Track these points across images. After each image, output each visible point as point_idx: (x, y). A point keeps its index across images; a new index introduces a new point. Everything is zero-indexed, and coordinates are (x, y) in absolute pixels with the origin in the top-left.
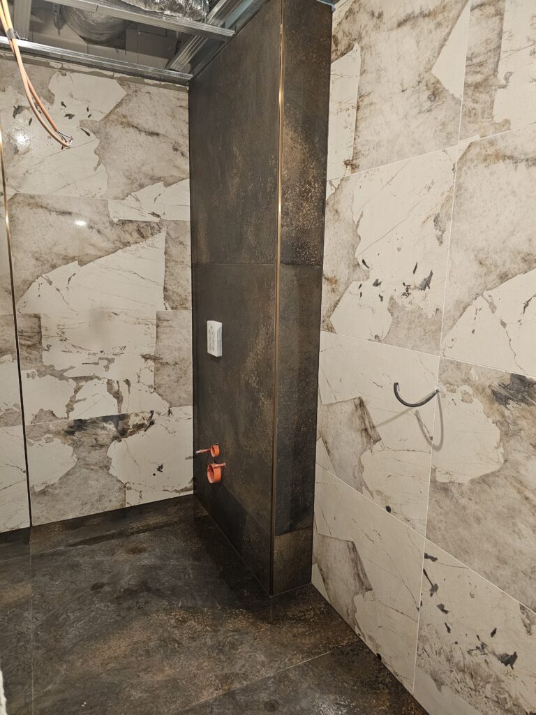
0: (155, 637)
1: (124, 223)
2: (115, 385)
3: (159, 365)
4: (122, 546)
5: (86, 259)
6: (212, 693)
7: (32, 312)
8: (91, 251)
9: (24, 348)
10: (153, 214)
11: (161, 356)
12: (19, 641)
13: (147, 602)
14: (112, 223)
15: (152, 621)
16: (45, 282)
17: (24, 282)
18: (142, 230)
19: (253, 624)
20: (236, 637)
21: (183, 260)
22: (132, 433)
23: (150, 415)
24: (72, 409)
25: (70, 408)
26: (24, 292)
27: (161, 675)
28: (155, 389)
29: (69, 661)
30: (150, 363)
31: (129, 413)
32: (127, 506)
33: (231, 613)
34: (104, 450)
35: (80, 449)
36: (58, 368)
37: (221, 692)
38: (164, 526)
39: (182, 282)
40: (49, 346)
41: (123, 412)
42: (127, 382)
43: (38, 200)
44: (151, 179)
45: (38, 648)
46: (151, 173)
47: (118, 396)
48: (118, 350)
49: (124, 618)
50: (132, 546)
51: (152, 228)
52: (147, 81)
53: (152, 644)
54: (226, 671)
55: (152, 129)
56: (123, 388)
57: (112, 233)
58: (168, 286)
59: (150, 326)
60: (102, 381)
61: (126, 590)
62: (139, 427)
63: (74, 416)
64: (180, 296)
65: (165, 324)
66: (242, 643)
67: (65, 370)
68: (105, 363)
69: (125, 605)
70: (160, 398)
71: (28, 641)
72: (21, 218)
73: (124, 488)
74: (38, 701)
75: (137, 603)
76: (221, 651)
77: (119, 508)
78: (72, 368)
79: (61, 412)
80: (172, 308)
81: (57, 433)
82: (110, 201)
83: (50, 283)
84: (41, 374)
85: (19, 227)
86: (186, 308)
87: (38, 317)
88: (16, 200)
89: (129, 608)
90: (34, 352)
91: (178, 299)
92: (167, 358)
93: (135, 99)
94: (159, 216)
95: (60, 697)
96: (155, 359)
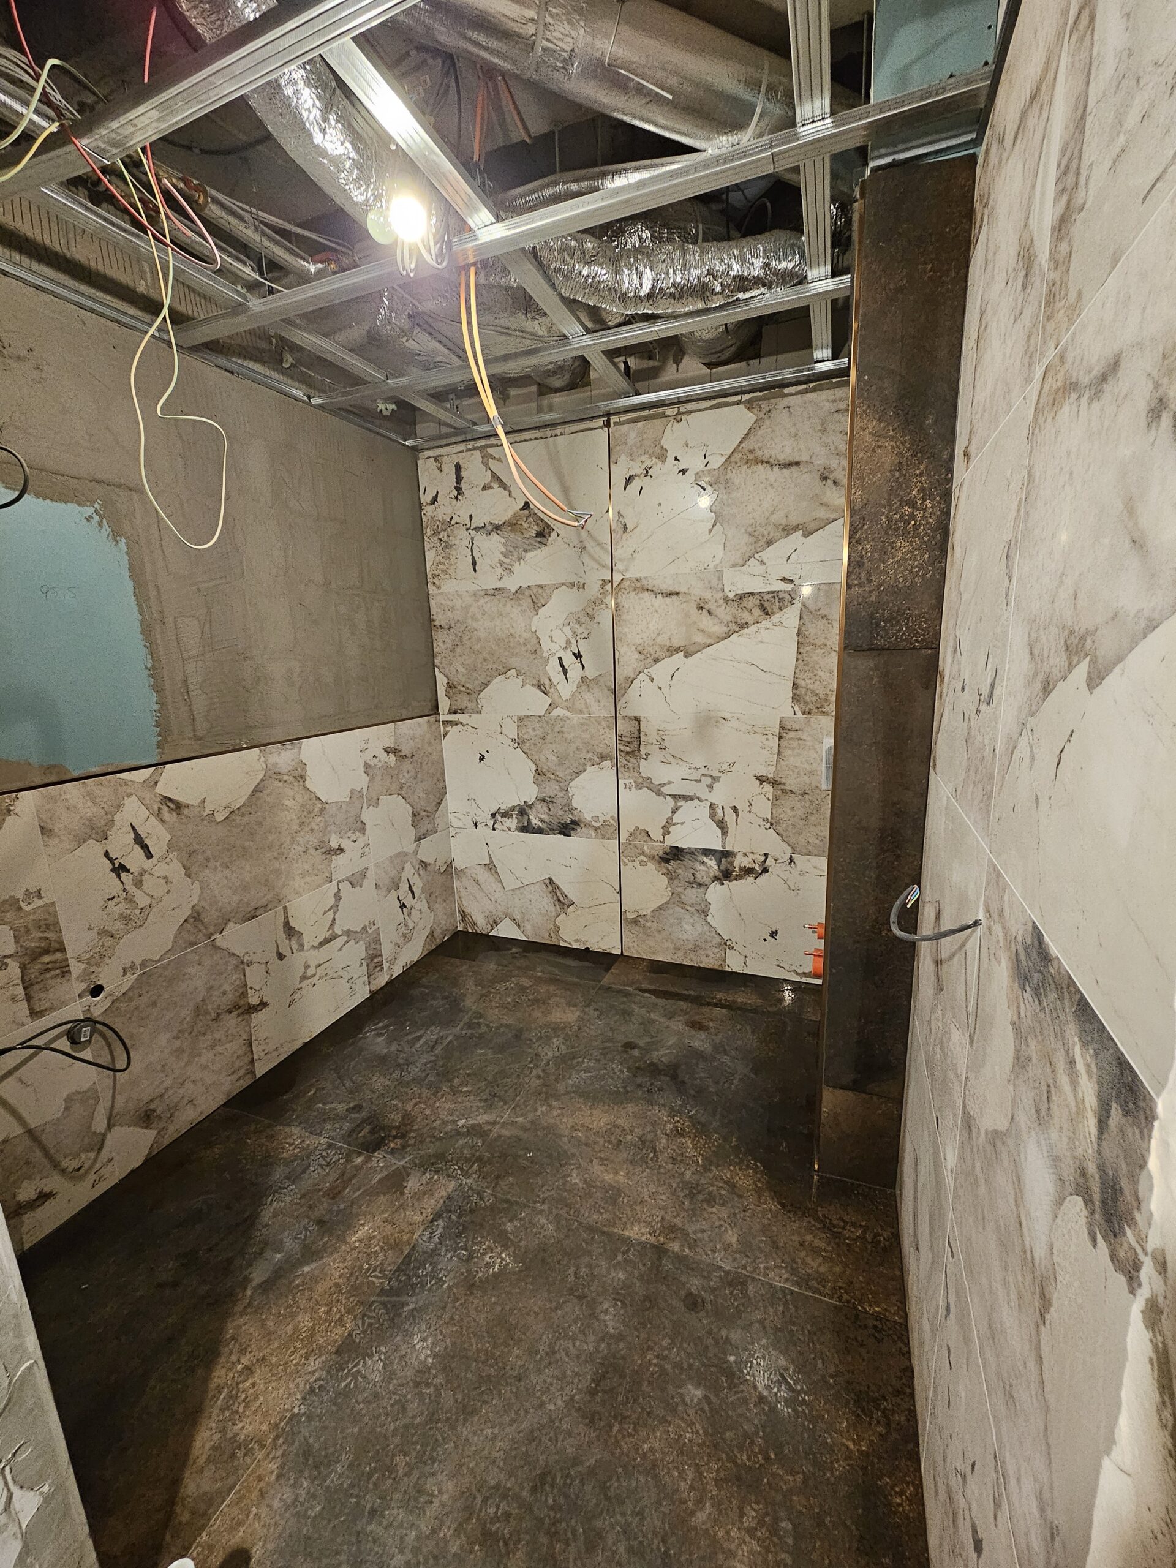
0: (638, 1131)
1: (741, 597)
2: (719, 811)
3: (779, 792)
4: (687, 1013)
5: (692, 649)
6: (643, 1234)
7: (632, 715)
8: (699, 639)
9: (623, 754)
10: (784, 580)
11: (783, 781)
12: (531, 1062)
13: (661, 1090)
14: (726, 600)
15: (649, 1113)
16: (647, 679)
17: (627, 679)
18: (766, 604)
19: (759, 1192)
20: (723, 1192)
21: (825, 641)
22: (738, 878)
23: (763, 858)
24: (669, 833)
25: (666, 831)
26: (626, 690)
27: (611, 1176)
28: (772, 824)
29: (550, 1106)
30: (767, 787)
31: (736, 850)
32: (727, 969)
33: (741, 1161)
34: (702, 890)
35: (676, 882)
36: (656, 782)
37: (653, 1240)
38: (750, 1011)
39: (821, 673)
40: (647, 755)
41: (727, 849)
42: (735, 809)
43: (644, 582)
44: (784, 530)
45: (539, 1077)
46: (784, 522)
47: (722, 825)
48: (725, 767)
49: (627, 1092)
50: (697, 1018)
51: (781, 600)
52: (786, 390)
53: (629, 1137)
54: (678, 1221)
55: (791, 459)
56: (730, 817)
57: (725, 613)
58: (799, 682)
59: (770, 736)
60: (703, 804)
61: (652, 1064)
62: (748, 871)
63: (671, 841)
64: (817, 695)
65: (791, 735)
66: (723, 1205)
67: (663, 785)
68: (709, 781)
69: (639, 1080)
70: (779, 838)
71: (537, 1066)
72: (627, 606)
73: (725, 945)
74: (504, 1125)
75: (652, 1084)
76: (692, 1196)
77: (716, 967)
78: (670, 783)
79: (656, 834)
80: (804, 713)
81: (652, 858)
82: (725, 571)
83: (652, 680)
84: (639, 786)
85: (624, 617)
86: (824, 713)
87: (637, 720)
88: (622, 586)
89: (640, 1086)
90: (632, 760)
91: (814, 699)
92: (791, 783)
93: (767, 422)
94: (792, 581)
95: (520, 1133)
96: (773, 783)
